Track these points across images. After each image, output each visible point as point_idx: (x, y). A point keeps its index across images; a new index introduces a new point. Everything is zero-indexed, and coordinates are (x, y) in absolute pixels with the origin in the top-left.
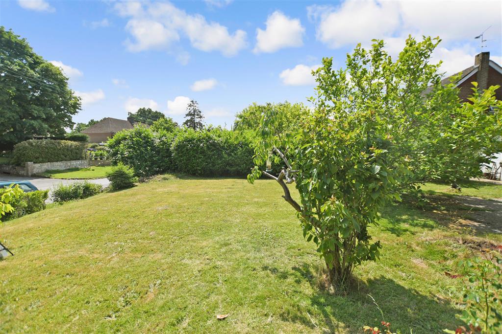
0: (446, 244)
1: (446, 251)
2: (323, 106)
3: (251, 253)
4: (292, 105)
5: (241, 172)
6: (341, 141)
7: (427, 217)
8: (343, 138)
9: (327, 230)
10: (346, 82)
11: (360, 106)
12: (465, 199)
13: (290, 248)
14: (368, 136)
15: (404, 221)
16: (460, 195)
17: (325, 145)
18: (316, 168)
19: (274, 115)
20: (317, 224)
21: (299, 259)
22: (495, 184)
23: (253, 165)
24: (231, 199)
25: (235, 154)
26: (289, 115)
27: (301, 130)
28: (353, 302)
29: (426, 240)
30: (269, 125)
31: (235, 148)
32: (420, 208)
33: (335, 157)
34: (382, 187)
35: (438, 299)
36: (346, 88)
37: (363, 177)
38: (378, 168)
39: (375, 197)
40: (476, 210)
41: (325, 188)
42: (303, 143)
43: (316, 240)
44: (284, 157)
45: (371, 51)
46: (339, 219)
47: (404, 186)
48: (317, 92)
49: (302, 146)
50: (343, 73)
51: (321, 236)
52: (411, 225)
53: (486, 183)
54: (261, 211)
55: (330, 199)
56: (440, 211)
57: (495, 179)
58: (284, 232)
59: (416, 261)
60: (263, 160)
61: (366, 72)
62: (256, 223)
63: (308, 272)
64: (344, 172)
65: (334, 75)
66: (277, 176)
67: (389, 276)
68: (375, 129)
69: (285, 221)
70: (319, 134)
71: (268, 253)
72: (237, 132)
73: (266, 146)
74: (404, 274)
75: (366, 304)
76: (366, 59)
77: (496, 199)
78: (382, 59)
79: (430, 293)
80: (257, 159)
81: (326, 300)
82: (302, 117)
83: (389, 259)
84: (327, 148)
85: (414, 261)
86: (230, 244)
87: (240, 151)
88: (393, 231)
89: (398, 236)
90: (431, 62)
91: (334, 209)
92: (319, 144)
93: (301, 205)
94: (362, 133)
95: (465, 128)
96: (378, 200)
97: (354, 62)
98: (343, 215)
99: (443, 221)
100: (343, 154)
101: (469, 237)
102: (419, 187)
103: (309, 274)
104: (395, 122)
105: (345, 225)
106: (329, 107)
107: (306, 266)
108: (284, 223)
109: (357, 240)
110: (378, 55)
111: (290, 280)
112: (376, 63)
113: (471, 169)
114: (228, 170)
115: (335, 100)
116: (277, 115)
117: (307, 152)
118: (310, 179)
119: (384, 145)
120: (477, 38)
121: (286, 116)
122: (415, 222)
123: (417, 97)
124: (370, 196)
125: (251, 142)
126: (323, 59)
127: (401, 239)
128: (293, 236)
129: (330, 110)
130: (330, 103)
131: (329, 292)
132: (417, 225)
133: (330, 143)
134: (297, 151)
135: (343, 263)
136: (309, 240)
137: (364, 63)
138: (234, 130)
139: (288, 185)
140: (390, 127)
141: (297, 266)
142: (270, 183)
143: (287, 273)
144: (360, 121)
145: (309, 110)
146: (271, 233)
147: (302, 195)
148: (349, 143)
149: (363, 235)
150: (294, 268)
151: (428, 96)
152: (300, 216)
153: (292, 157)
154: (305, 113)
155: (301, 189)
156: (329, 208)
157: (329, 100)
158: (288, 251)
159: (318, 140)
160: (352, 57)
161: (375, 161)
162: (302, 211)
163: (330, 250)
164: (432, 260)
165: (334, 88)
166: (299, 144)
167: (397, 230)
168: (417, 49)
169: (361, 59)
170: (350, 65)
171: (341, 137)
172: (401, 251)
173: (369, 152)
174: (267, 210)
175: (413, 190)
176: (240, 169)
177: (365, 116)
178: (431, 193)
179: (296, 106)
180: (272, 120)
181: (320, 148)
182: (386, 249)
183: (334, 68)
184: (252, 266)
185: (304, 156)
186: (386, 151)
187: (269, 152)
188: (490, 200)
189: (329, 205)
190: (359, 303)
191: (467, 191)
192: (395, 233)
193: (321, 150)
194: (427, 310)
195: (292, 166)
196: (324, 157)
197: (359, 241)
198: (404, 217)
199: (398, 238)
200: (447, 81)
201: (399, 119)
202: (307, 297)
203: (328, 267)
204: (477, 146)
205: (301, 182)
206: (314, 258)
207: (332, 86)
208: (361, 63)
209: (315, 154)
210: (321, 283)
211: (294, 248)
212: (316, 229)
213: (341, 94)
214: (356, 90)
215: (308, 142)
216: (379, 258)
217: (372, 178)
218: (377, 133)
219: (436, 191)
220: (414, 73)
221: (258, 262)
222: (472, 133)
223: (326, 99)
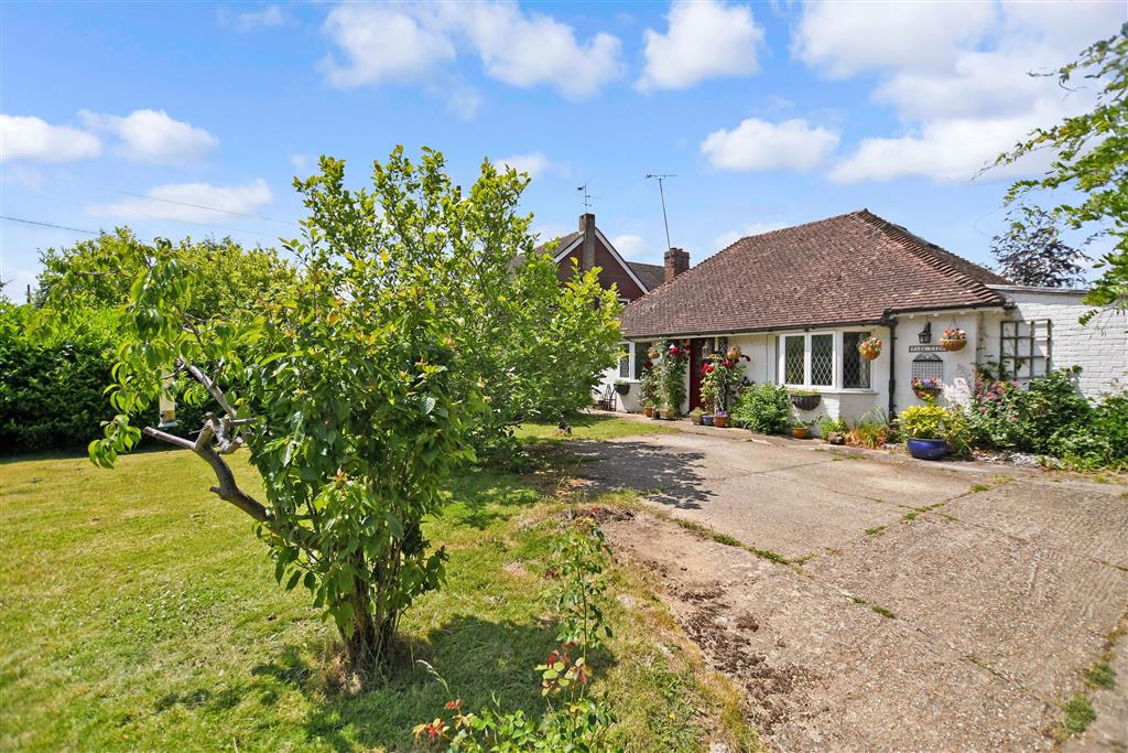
0: (552, 526)
1: (551, 537)
2: (325, 265)
3: (111, 677)
4: (245, 253)
5: (73, 436)
6: (356, 349)
7: (526, 485)
8: (360, 342)
9: (335, 550)
10: (376, 221)
11: (405, 275)
12: (576, 446)
13: (247, 621)
14: (414, 338)
15: (491, 499)
16: (570, 439)
17: (321, 356)
18: (301, 409)
19: (177, 275)
20: (310, 542)
21: (270, 643)
22: (610, 417)
23: (110, 412)
24: (24, 527)
25: (45, 381)
26: (236, 276)
27: (261, 320)
28: (403, 690)
29: (525, 526)
30: (162, 301)
31: (45, 361)
32: (515, 470)
33: (346, 384)
34: (440, 438)
35: (543, 622)
36: (377, 232)
37: (405, 422)
38: (430, 402)
39: (430, 459)
40: (586, 460)
41: (324, 453)
42: (268, 351)
43: (309, 582)
44: (214, 386)
45: (421, 168)
46: (357, 518)
47: (489, 433)
48: (309, 231)
49: (265, 357)
50: (367, 200)
51: (324, 566)
52: (502, 503)
53: (601, 416)
54: (146, 542)
55: (334, 478)
56: (545, 470)
57: (611, 409)
58: (227, 585)
59: (513, 569)
60: (144, 398)
61: (415, 207)
62: (131, 581)
63: (297, 665)
64: (367, 414)
65: (347, 200)
66: (193, 438)
67: (467, 611)
68: (426, 325)
69: (228, 555)
70: (305, 331)
71: (177, 656)
72: (47, 311)
73: (154, 358)
74: (492, 599)
75: (427, 685)
76: (413, 181)
77: (611, 441)
78: (441, 190)
79: (532, 617)
80: (123, 395)
81: (341, 715)
82: (274, 285)
83: (468, 577)
84: (327, 363)
85: (508, 569)
86: (23, 674)
87: (62, 372)
88: (473, 521)
89: (482, 529)
90: (520, 212)
91: (344, 498)
92: (306, 354)
93: (268, 504)
94: (402, 331)
95: (566, 330)
96: (436, 466)
97: (389, 183)
98: (366, 508)
99: (547, 487)
100: (361, 376)
101: (580, 506)
102: (512, 432)
103: (299, 668)
104: (469, 312)
105: (370, 530)
106: (340, 269)
107: (291, 652)
108: (227, 561)
109: (403, 556)
110: (434, 182)
111: (248, 703)
112: (432, 193)
113: (578, 395)
114: (16, 434)
115: (353, 257)
116: (187, 279)
117: (275, 373)
118: (288, 437)
119: (441, 357)
120: (580, 189)
121: (227, 279)
122: (508, 496)
123: (503, 271)
124: (421, 460)
125: (108, 345)
126: (323, 159)
127: (487, 533)
128: (254, 588)
129: (342, 276)
130: (342, 261)
131: (349, 693)
132: (511, 502)
133: (332, 352)
134: (249, 370)
135: (379, 615)
136: (292, 584)
137: (410, 188)
138: (41, 305)
139: (225, 458)
140: (461, 321)
141: (267, 662)
142: (179, 460)
143: (237, 688)
144: (396, 309)
145: (293, 271)
146: (185, 596)
147: (269, 478)
148: (374, 352)
149: (413, 542)
150: (260, 670)
151: (518, 271)
152: (265, 531)
153: (238, 385)
154: (281, 277)
155: (263, 463)
156: (333, 497)
157: (338, 254)
158: (240, 632)
159: (304, 346)
160: (386, 172)
161: (426, 389)
162: (271, 518)
163: (346, 595)
164: (534, 558)
165: (350, 228)
166: (256, 352)
167: (480, 519)
168: (498, 186)
169: (403, 179)
170: (381, 186)
171: (355, 339)
172: (486, 556)
173: (414, 371)
174: (171, 535)
175: (502, 438)
176: (69, 427)
177: (405, 298)
178: (532, 440)
179: (257, 256)
180: (170, 289)
181: (310, 363)
182: (462, 560)
183: (347, 184)
184: (118, 712)
185: (269, 384)
186: (444, 368)
187: (165, 374)
188: (605, 442)
189: (333, 491)
190: (413, 687)
191: (579, 432)
192: (477, 526)
193: (311, 367)
194: (528, 650)
195: (236, 407)
196: (319, 383)
197: (407, 556)
198: (491, 492)
199: (482, 533)
200: (541, 250)
201: (476, 307)
202: (296, 725)
203: (344, 636)
204: (582, 358)
205: (262, 445)
206: (313, 625)
207: (345, 224)
208: (403, 189)
209: (296, 377)
210: (329, 681)
211: (256, 618)
212: (309, 553)
213: (364, 243)
214: (397, 241)
215: (280, 349)
216: (445, 581)
217: (422, 423)
218: (429, 333)
219: (540, 437)
220: (494, 227)
221: (140, 692)
222: (575, 337)
223: (331, 249)
